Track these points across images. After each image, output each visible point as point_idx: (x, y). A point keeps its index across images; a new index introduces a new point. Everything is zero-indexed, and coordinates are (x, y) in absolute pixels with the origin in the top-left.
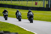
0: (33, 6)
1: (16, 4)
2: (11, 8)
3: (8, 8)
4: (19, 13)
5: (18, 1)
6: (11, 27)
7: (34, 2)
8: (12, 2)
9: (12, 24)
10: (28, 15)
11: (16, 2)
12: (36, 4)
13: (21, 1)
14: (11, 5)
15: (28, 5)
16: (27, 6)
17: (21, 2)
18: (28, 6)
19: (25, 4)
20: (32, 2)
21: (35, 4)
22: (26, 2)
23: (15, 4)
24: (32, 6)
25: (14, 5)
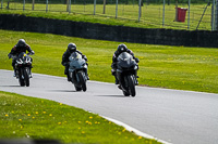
0: (166, 27)
1: (90, 19)
2: (68, 35)
3: (52, 36)
4: (76, 56)
5: (98, 3)
6: (67, 118)
7: (171, 9)
8: (74, 7)
9: (73, 108)
10: (115, 66)
11: (89, 8)
12: (181, 16)
13: (114, 3)
14: (68, 21)
15: (145, 23)
16: (137, 25)
17: (114, 6)
18: (144, 26)
19: (130, 18)
20: (161, 7)
21: (174, 16)
22: (137, 7)
23: (87, 18)
24: (161, 27)
25: (81, 22)
